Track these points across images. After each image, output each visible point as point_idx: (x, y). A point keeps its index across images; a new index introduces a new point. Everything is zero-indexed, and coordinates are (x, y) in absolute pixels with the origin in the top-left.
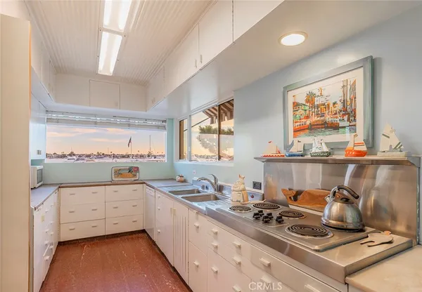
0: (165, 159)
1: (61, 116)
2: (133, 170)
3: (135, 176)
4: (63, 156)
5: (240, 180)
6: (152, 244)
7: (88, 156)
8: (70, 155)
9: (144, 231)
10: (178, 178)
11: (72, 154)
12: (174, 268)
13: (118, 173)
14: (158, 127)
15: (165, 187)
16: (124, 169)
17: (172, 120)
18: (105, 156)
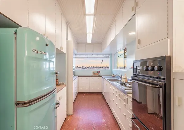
0: (109, 69)
1: (79, 56)
2: (98, 72)
3: (99, 74)
4: (80, 67)
5: (125, 75)
6: (103, 97)
7: (88, 67)
8: (82, 67)
9: (101, 93)
10: (112, 75)
11: (83, 67)
12: (107, 102)
13: (94, 73)
14: (107, 57)
15: (106, 78)
16: (96, 72)
17: (111, 54)
18: (94, 67)
